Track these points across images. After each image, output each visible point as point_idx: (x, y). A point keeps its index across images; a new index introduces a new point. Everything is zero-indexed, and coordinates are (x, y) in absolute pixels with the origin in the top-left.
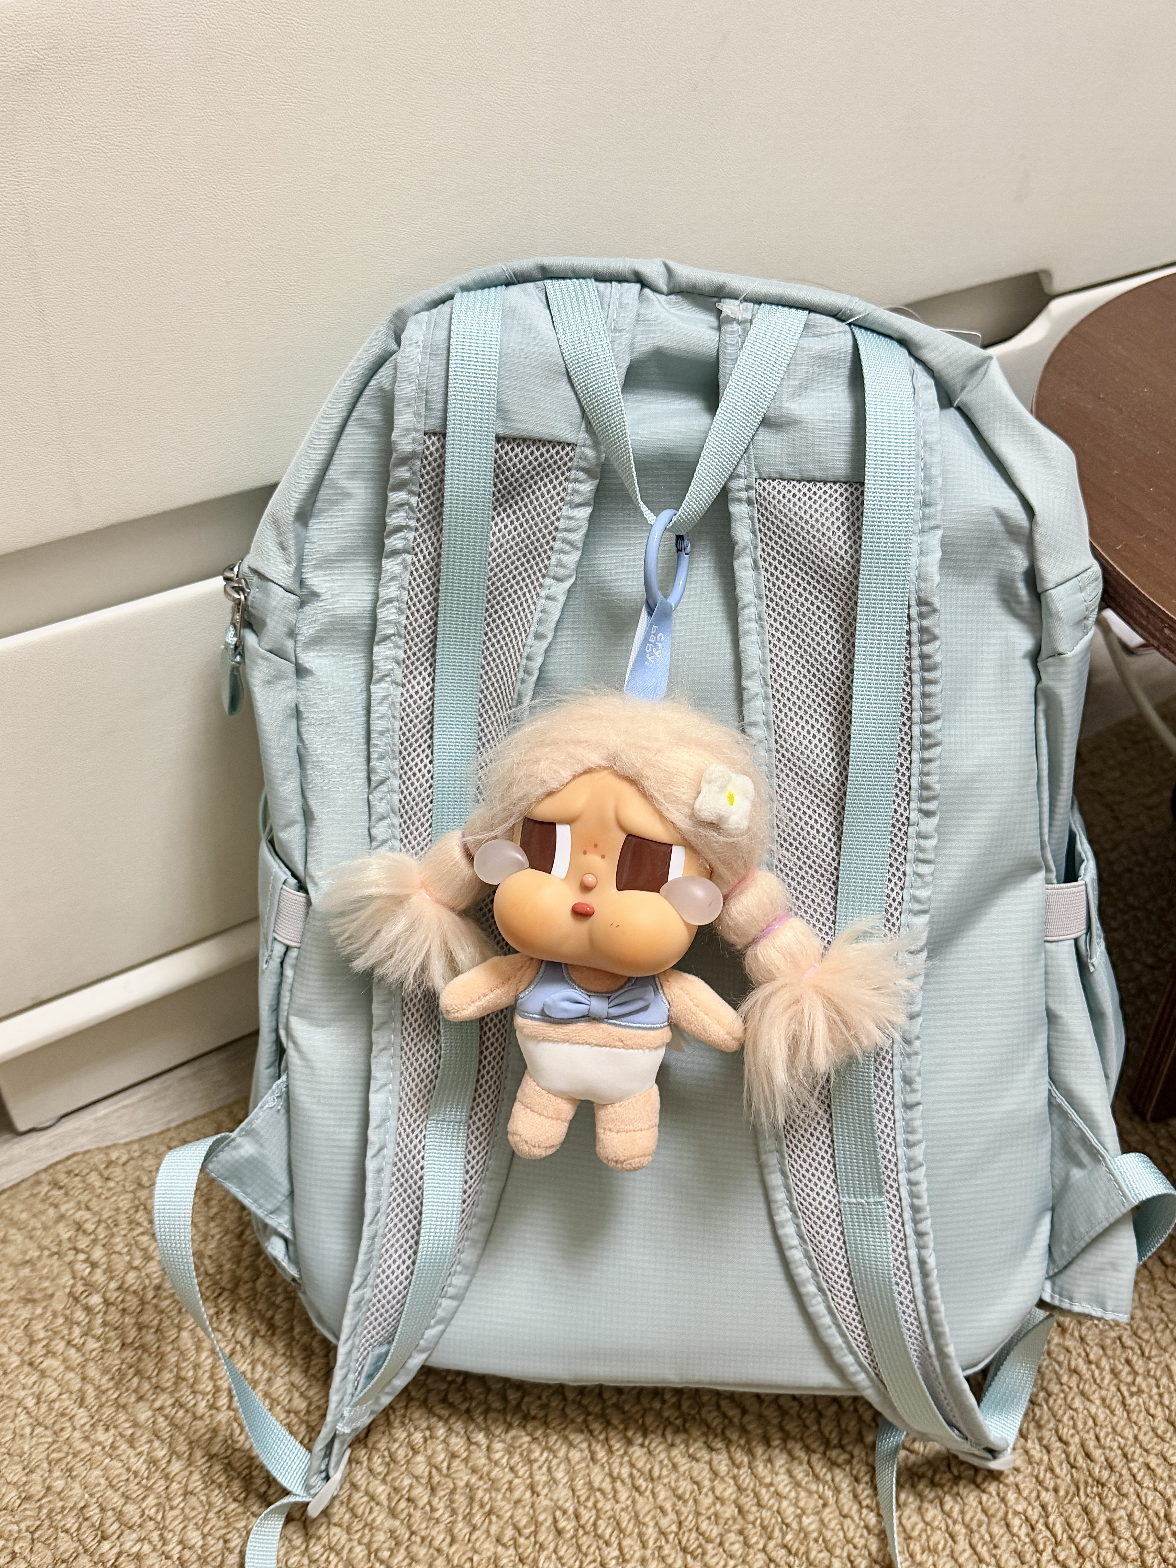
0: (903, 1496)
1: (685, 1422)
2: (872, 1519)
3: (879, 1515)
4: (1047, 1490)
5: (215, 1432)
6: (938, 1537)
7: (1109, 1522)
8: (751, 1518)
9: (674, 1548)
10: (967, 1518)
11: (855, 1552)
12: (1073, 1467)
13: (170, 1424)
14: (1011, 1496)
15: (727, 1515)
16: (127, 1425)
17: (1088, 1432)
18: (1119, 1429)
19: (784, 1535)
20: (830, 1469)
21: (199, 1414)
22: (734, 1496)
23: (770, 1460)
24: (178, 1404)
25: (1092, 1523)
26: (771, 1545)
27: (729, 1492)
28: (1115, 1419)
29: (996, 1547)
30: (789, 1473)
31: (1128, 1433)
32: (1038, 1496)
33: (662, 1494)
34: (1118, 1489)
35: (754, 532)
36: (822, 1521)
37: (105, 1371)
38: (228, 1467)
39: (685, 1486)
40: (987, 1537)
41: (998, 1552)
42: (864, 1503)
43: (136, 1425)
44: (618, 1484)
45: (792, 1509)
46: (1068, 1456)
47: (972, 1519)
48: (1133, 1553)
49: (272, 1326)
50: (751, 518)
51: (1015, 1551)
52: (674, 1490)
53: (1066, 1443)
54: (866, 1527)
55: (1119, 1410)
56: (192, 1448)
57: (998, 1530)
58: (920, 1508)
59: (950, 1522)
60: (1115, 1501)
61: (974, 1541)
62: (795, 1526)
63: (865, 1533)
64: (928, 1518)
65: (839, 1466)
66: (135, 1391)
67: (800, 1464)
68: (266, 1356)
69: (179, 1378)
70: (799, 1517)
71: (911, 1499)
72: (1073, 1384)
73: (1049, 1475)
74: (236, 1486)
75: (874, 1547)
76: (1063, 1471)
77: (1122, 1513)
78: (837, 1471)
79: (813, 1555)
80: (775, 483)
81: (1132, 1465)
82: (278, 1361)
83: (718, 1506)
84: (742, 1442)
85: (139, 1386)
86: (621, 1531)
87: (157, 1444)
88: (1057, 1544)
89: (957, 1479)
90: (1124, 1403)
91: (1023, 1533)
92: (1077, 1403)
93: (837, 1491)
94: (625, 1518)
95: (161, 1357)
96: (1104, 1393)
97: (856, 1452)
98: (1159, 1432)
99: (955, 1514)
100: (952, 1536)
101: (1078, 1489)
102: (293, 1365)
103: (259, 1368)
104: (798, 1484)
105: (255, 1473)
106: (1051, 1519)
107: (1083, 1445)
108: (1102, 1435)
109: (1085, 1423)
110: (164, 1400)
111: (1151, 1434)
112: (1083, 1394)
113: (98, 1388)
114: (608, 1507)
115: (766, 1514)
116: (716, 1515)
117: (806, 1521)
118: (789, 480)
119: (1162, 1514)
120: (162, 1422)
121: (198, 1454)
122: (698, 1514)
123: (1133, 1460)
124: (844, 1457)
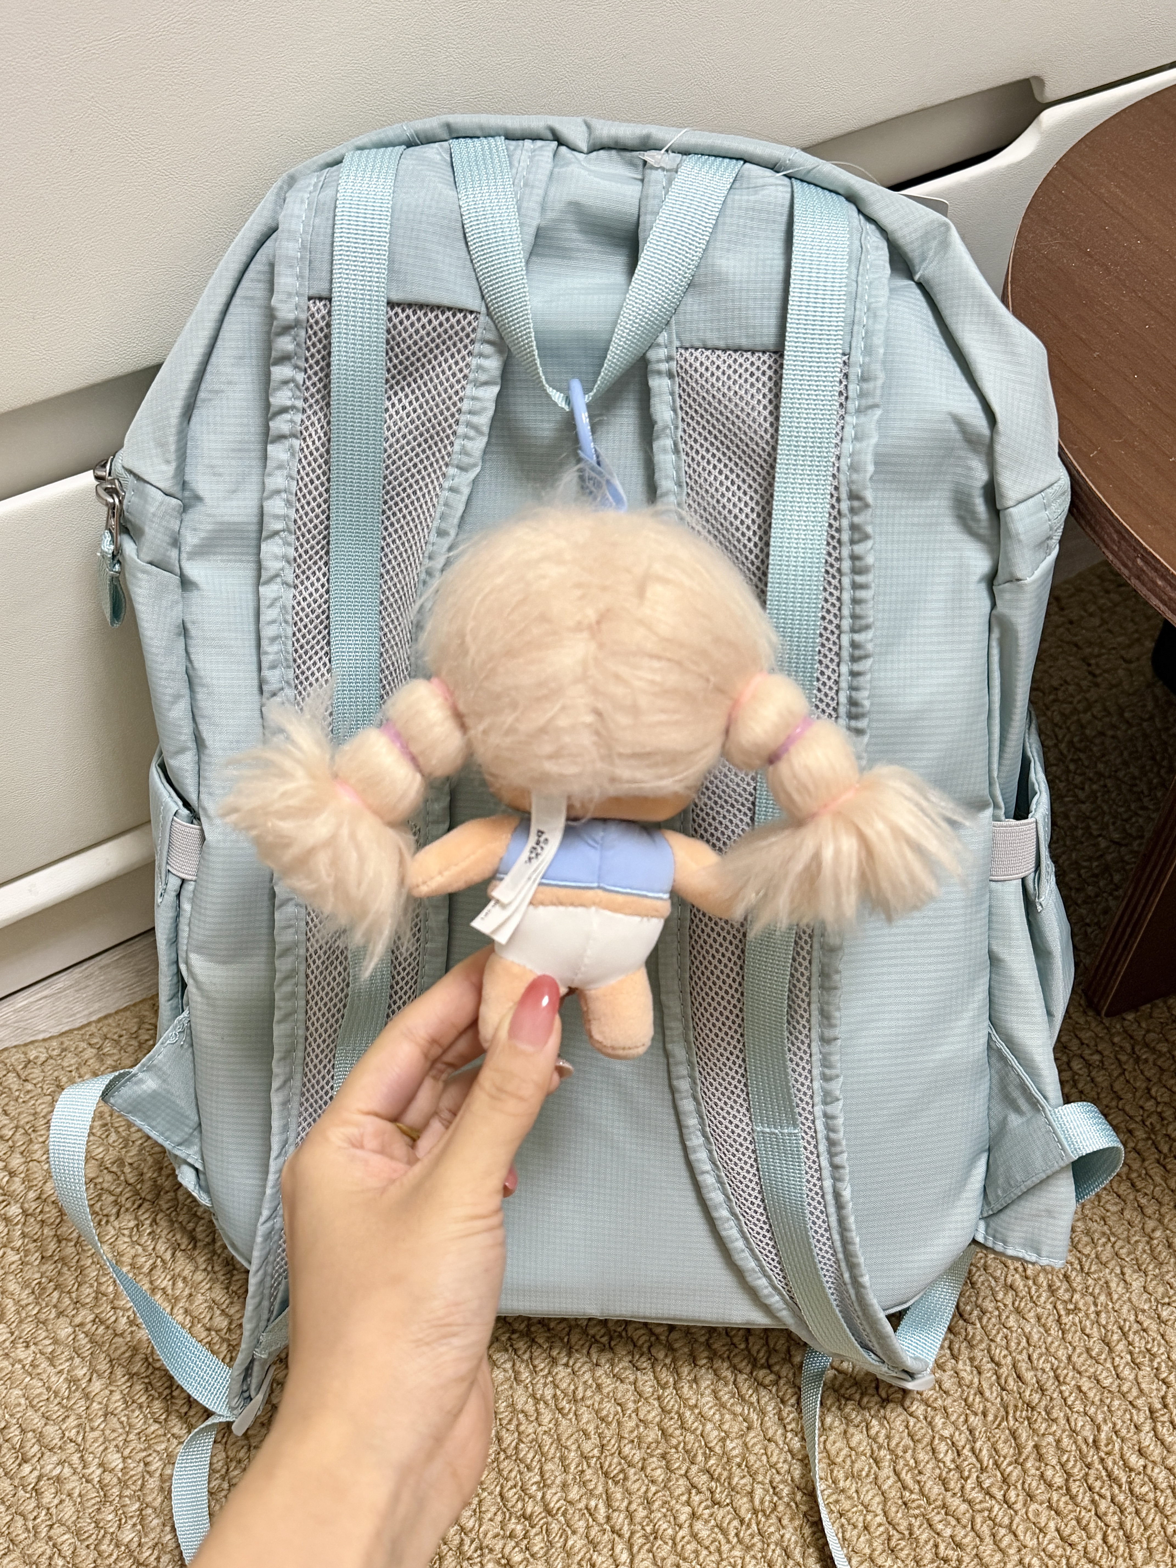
0: (828, 1420)
1: (611, 1339)
2: (796, 1444)
3: (803, 1439)
4: (976, 1414)
5: (135, 1350)
6: (863, 1464)
7: (1036, 1447)
8: (674, 1442)
9: (596, 1473)
10: (893, 1443)
11: (778, 1478)
12: (1003, 1389)
13: (91, 1341)
14: (939, 1421)
15: (650, 1439)
16: (47, 1342)
17: (1021, 1353)
18: (1052, 1350)
19: (707, 1458)
20: (756, 1390)
21: (119, 1332)
22: (658, 1419)
23: (695, 1380)
24: (98, 1320)
25: (1019, 1448)
26: (694, 1469)
27: (654, 1415)
28: (1050, 1339)
29: (920, 1473)
30: (715, 1392)
31: (1062, 1354)
32: (966, 1421)
33: (586, 1416)
34: (1048, 1413)
35: (675, 411)
36: (745, 1444)
37: (26, 1285)
38: (149, 1386)
39: (609, 1408)
40: (912, 1462)
41: (923, 1478)
42: (789, 1427)
43: (56, 1342)
44: (542, 1405)
45: (715, 1433)
46: (998, 1378)
47: (897, 1445)
48: (1059, 1481)
49: (193, 1239)
50: (672, 394)
51: (940, 1477)
52: (597, 1412)
53: (998, 1364)
54: (790, 1451)
55: (1054, 1331)
56: (112, 1366)
57: (922, 1456)
58: (845, 1432)
59: (875, 1446)
60: (1044, 1425)
61: (898, 1468)
62: (718, 1449)
63: (789, 1457)
64: (854, 1443)
65: (765, 1387)
66: (55, 1306)
67: (726, 1384)
68: (186, 1273)
69: (99, 1294)
70: (723, 1440)
71: (837, 1423)
72: (1009, 1301)
73: (978, 1400)
74: (157, 1405)
75: (797, 1474)
76: (992, 1394)
77: (1050, 1439)
78: (763, 1392)
79: (735, 1480)
80: (697, 354)
81: (1063, 1388)
82: (199, 1276)
83: (641, 1429)
84: (668, 1361)
85: (59, 1300)
86: (543, 1454)
87: (77, 1361)
88: (983, 1470)
89: (885, 1402)
90: (1059, 1321)
91: (948, 1459)
92: (1012, 1322)
93: (763, 1413)
94: (547, 1440)
95: (82, 1270)
96: (1039, 1310)
97: (784, 1373)
98: (1094, 1354)
99: (881, 1439)
100: (877, 1462)
101: (1007, 1413)
102: (214, 1281)
103: (180, 1284)
104: (723, 1405)
105: (175, 1394)
106: (978, 1445)
107: (1014, 1366)
108: (1035, 1356)
109: (1019, 1344)
110: (85, 1316)
111: (1085, 1355)
112: (1018, 1311)
113: (17, 1302)
114: (530, 1430)
115: (690, 1438)
116: (639, 1437)
117: (730, 1445)
118: (714, 349)
119: (1091, 1440)
120: (83, 1339)
121: (119, 1372)
122: (621, 1438)
123: (1065, 1383)
124: (772, 1377)
